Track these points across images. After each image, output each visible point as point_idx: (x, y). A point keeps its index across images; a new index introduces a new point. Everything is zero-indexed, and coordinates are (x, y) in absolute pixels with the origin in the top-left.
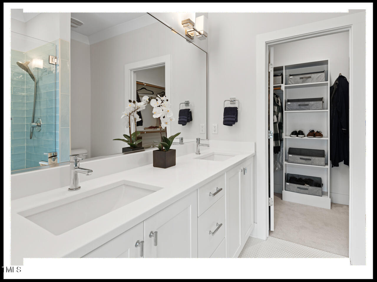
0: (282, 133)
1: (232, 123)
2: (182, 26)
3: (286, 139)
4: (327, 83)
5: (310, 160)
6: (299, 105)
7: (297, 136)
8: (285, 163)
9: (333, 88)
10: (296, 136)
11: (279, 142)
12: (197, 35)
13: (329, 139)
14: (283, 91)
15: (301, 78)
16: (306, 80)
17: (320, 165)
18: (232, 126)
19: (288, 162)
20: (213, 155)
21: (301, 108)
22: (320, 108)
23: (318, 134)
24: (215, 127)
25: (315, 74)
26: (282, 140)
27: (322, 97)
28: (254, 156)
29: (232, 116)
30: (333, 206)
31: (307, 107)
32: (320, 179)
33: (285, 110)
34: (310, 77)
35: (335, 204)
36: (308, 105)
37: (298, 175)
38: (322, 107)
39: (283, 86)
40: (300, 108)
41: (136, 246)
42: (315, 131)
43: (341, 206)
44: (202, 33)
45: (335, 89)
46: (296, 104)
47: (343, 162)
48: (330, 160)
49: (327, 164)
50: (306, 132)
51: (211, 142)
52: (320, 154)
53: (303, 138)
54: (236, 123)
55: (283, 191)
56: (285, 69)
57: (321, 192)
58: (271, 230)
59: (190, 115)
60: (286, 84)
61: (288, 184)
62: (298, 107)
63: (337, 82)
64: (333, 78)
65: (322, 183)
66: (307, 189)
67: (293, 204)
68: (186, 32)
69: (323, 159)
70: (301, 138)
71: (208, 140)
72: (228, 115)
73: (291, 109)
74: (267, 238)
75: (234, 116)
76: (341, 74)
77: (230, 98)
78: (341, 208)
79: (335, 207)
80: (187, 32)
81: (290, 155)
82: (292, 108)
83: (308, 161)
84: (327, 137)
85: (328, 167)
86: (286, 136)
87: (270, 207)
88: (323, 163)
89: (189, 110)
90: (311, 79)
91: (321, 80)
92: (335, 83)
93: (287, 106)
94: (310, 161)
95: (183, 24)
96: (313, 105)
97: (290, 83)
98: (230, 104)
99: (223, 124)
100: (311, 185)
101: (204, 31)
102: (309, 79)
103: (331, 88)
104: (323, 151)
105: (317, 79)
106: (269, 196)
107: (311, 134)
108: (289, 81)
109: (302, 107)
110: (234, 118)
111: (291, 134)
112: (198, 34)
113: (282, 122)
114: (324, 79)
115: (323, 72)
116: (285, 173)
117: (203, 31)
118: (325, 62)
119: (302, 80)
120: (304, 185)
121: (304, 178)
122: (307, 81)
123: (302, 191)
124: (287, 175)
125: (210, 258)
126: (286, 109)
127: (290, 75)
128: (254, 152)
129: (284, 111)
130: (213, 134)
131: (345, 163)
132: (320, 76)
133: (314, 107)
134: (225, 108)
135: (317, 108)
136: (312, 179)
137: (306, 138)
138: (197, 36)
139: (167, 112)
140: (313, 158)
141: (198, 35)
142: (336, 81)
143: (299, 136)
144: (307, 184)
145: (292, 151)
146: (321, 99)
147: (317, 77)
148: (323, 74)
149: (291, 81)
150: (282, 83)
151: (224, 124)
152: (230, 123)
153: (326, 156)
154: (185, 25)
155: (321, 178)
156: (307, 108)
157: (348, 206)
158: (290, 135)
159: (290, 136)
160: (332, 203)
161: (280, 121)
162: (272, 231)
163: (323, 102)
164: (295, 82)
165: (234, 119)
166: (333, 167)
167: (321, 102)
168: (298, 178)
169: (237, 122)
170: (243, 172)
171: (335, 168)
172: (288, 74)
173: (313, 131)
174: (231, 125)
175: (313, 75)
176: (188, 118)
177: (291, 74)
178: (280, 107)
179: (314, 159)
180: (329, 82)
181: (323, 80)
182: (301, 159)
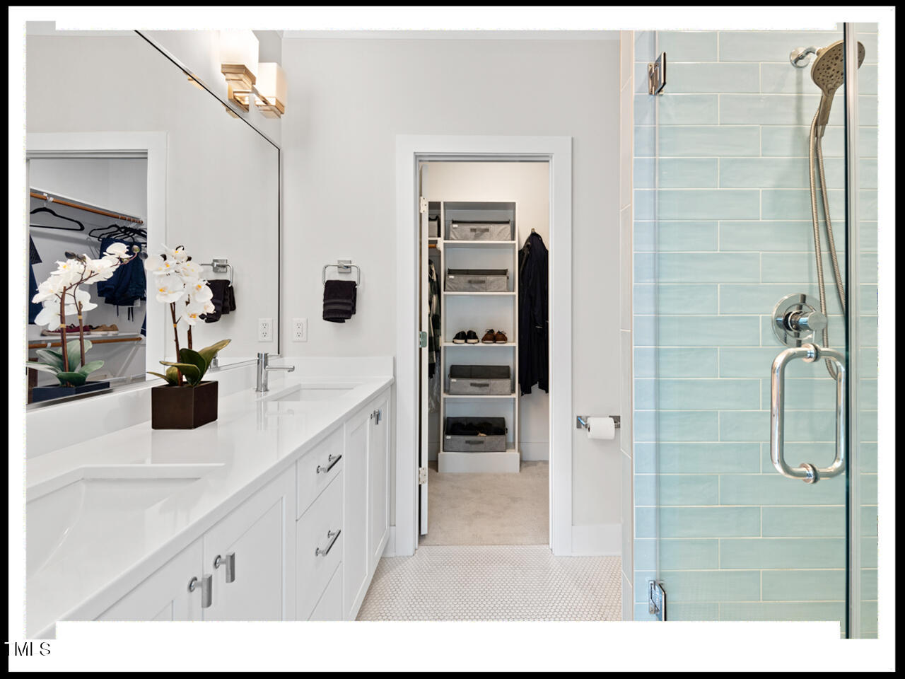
0: (438, 336)
1: (344, 316)
2: (223, 77)
3: (445, 347)
4: (514, 244)
5: (487, 385)
6: (470, 282)
7: (466, 342)
8: (443, 395)
9: (523, 254)
10: (463, 341)
11: (434, 354)
12: (257, 103)
13: (516, 344)
14: (440, 252)
15: (473, 230)
16: (481, 235)
17: (503, 393)
18: (344, 322)
19: (450, 394)
20: (298, 391)
21: (472, 288)
22: (503, 289)
23: (500, 337)
24: (299, 325)
25: (496, 226)
26: (438, 351)
27: (505, 269)
28: (391, 386)
29: (345, 301)
30: (523, 465)
31: (483, 285)
32: (502, 420)
33: (444, 291)
34: (487, 230)
35: (525, 462)
36: (483, 282)
37: (467, 418)
38: (505, 286)
39: (441, 243)
40: (471, 286)
41: (190, 588)
42: (496, 332)
43: (535, 463)
44: (273, 102)
45: (525, 256)
46: (464, 279)
47: (537, 385)
48: (519, 383)
49: (513, 391)
50: (481, 335)
51: (288, 361)
52: (503, 372)
53: (476, 345)
54: (353, 316)
55: (439, 454)
56: (445, 209)
57: (504, 443)
58: (422, 533)
59: (230, 297)
60: (445, 239)
61: (449, 437)
62: (468, 286)
63: (529, 243)
64: (523, 236)
65: (507, 427)
66: (481, 442)
67: (459, 475)
68: (229, 91)
69: (508, 382)
70: (472, 345)
71: (281, 357)
72: (335, 297)
73: (456, 289)
74: (416, 549)
75: (349, 301)
76: (533, 229)
77: (339, 262)
78: (534, 467)
79: (525, 467)
80: (234, 92)
81: (454, 380)
82: (456, 286)
83: (483, 388)
84: (514, 342)
85: (516, 396)
86: (445, 342)
87: (420, 486)
88: (508, 389)
89: (228, 282)
90: (488, 233)
91: (505, 238)
92: (527, 246)
93: (447, 283)
94: (487, 388)
95: (224, 73)
96: (492, 282)
97: (453, 237)
98: (338, 274)
99: (322, 317)
100: (488, 434)
101: (277, 100)
102: (486, 233)
103: (520, 252)
104: (508, 367)
105: (498, 235)
106: (420, 466)
107: (489, 336)
108: (451, 233)
109: (474, 286)
110: (350, 304)
111: (454, 338)
112: (260, 102)
113: (438, 313)
114: (510, 236)
115: (508, 223)
116: (444, 418)
117: (274, 99)
118: (511, 206)
119: (474, 233)
120: (476, 434)
121: (476, 423)
122: (482, 237)
123: (473, 447)
124: (447, 420)
125: (308, 620)
126: (447, 288)
127: (454, 222)
128: (392, 377)
129: (443, 293)
130: (295, 342)
131: (540, 387)
132: (503, 230)
133: (494, 287)
134: (328, 281)
135: (498, 288)
136: (490, 422)
137: (480, 344)
138: (258, 106)
139: (195, 289)
140: (492, 382)
141: (261, 106)
142: (527, 241)
143: (469, 341)
144: (482, 433)
145: (457, 372)
146: (504, 272)
147: (499, 230)
148: (508, 227)
149: (455, 235)
150: (439, 236)
151: (326, 319)
152: (341, 316)
153: (512, 377)
154: (230, 76)
155: (503, 418)
156: (483, 288)
157: (547, 462)
158: (452, 340)
159: (453, 342)
160: (521, 461)
161: (434, 312)
162: (424, 535)
163: (508, 278)
164: (461, 236)
165: (349, 308)
166: (522, 395)
167: (505, 278)
168: (465, 424)
169: (355, 313)
170: (374, 419)
171: (525, 395)
172: (450, 218)
173: (492, 331)
174: (341, 320)
175: (492, 227)
176: (223, 303)
177: (454, 220)
178: (436, 285)
179: (494, 384)
180: (516, 242)
181: (507, 237)
182: (472, 385)
